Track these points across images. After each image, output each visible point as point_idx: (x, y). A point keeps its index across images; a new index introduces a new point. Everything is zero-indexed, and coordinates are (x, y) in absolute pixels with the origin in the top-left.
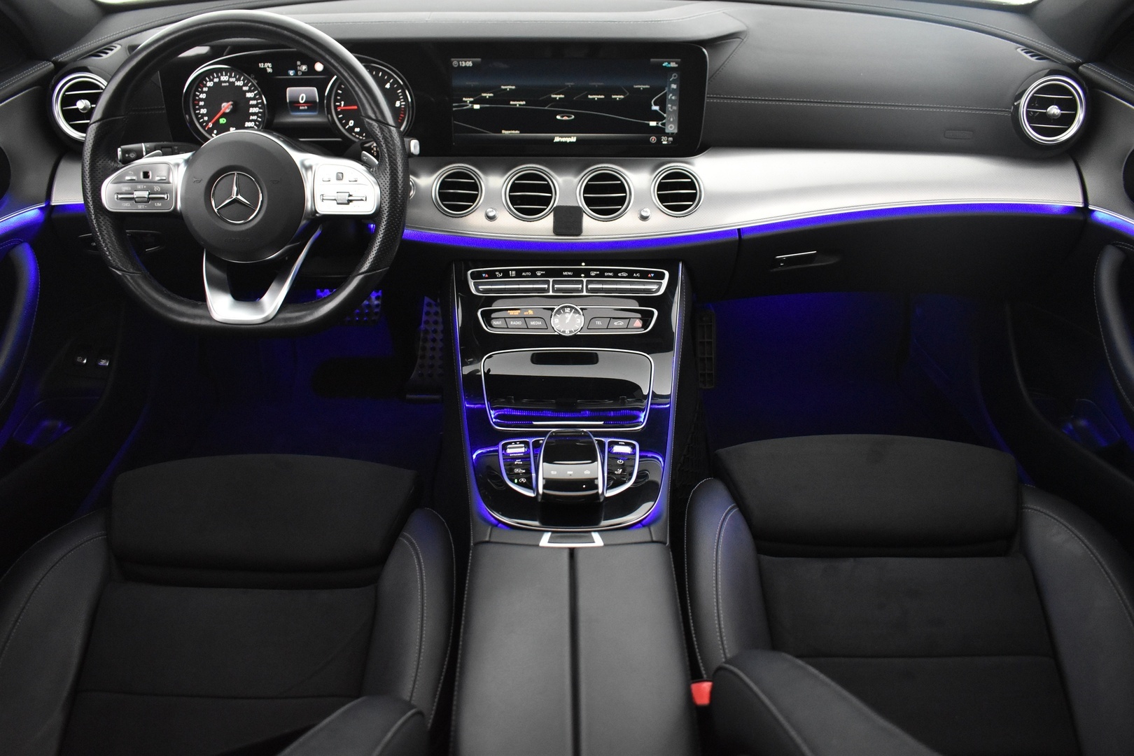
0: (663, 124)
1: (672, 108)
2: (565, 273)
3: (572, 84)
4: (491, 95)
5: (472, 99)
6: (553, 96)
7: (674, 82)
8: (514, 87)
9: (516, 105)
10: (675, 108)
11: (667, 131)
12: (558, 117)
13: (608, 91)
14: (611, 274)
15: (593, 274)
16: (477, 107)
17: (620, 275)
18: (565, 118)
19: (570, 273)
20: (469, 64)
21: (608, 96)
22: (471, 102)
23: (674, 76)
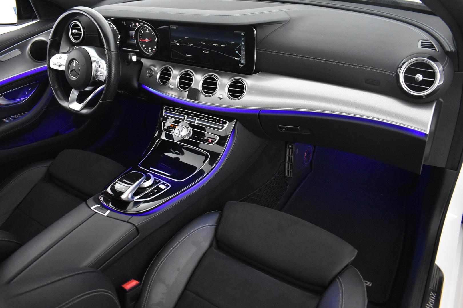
0: (240, 59)
1: (243, 53)
2: (191, 114)
3: (207, 39)
4: (182, 40)
5: (176, 41)
6: (202, 43)
7: (243, 42)
8: (189, 38)
9: (190, 45)
10: (244, 53)
11: (242, 62)
12: (204, 52)
13: (220, 43)
14: (206, 118)
15: (200, 117)
16: (178, 44)
17: (210, 119)
18: (206, 52)
19: (193, 115)
20: (175, 27)
21: (220, 45)
22: (176, 42)
23: (243, 39)
